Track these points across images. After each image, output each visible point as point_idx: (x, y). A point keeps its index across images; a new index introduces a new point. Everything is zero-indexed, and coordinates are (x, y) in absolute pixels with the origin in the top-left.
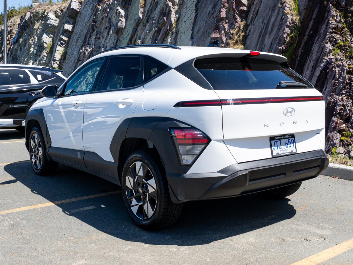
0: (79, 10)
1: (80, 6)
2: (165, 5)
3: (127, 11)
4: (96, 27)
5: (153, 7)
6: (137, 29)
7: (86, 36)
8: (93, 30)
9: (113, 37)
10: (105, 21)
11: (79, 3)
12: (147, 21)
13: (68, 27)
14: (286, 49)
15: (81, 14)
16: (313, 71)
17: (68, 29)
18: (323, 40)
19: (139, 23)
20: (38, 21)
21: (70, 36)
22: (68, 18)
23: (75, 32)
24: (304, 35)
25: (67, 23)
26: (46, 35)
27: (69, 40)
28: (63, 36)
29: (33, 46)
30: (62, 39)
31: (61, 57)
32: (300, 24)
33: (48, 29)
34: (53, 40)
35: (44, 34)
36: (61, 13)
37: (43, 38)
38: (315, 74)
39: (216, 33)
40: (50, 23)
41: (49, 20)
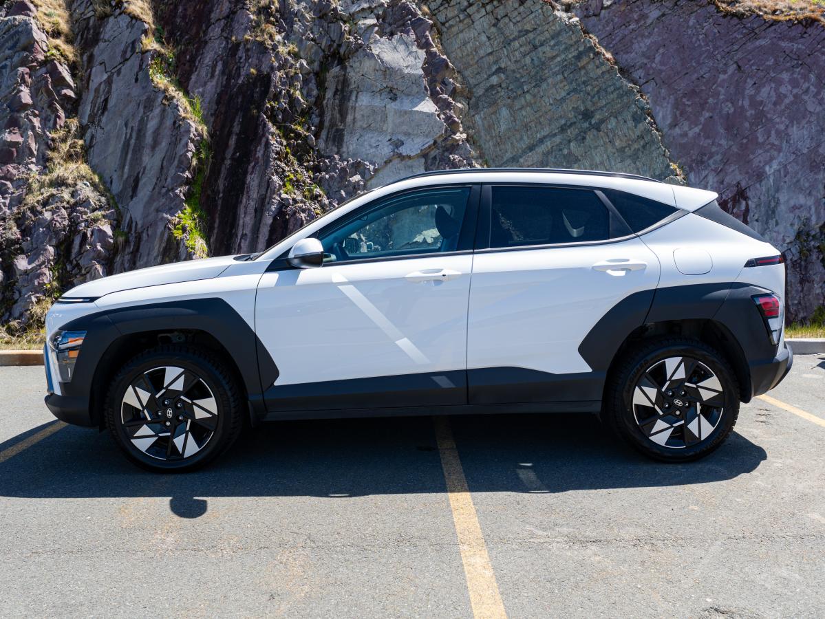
14: (193, 178)
16: (258, 217)
24: (223, 159)
38: (263, 222)
39: (15, 133)
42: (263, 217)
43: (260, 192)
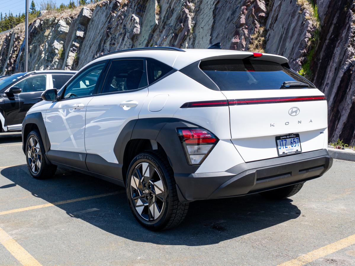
0: (90, 17)
1: (92, 13)
2: (182, 12)
3: (141, 18)
4: (111, 34)
5: (169, 14)
6: (153, 35)
7: (101, 42)
8: (108, 36)
9: (128, 42)
10: (120, 27)
11: (90, 10)
12: (164, 28)
13: (80, 34)
14: (307, 52)
15: (92, 21)
16: (336, 73)
17: (80, 35)
18: (346, 43)
19: (155, 29)
20: (48, 28)
21: (82, 42)
22: (80, 25)
23: (87, 38)
24: (326, 39)
25: (79, 29)
26: (57, 41)
27: (81, 45)
28: (75, 42)
29: (44, 52)
30: (74, 45)
31: (74, 62)
32: (320, 29)
33: (58, 35)
34: (64, 46)
35: (55, 41)
36: (72, 20)
37: (54, 44)
38: (338, 76)
39: (237, 38)
40: (61, 30)
41: (60, 27)
42: (339, 73)
43: (340, 58)
